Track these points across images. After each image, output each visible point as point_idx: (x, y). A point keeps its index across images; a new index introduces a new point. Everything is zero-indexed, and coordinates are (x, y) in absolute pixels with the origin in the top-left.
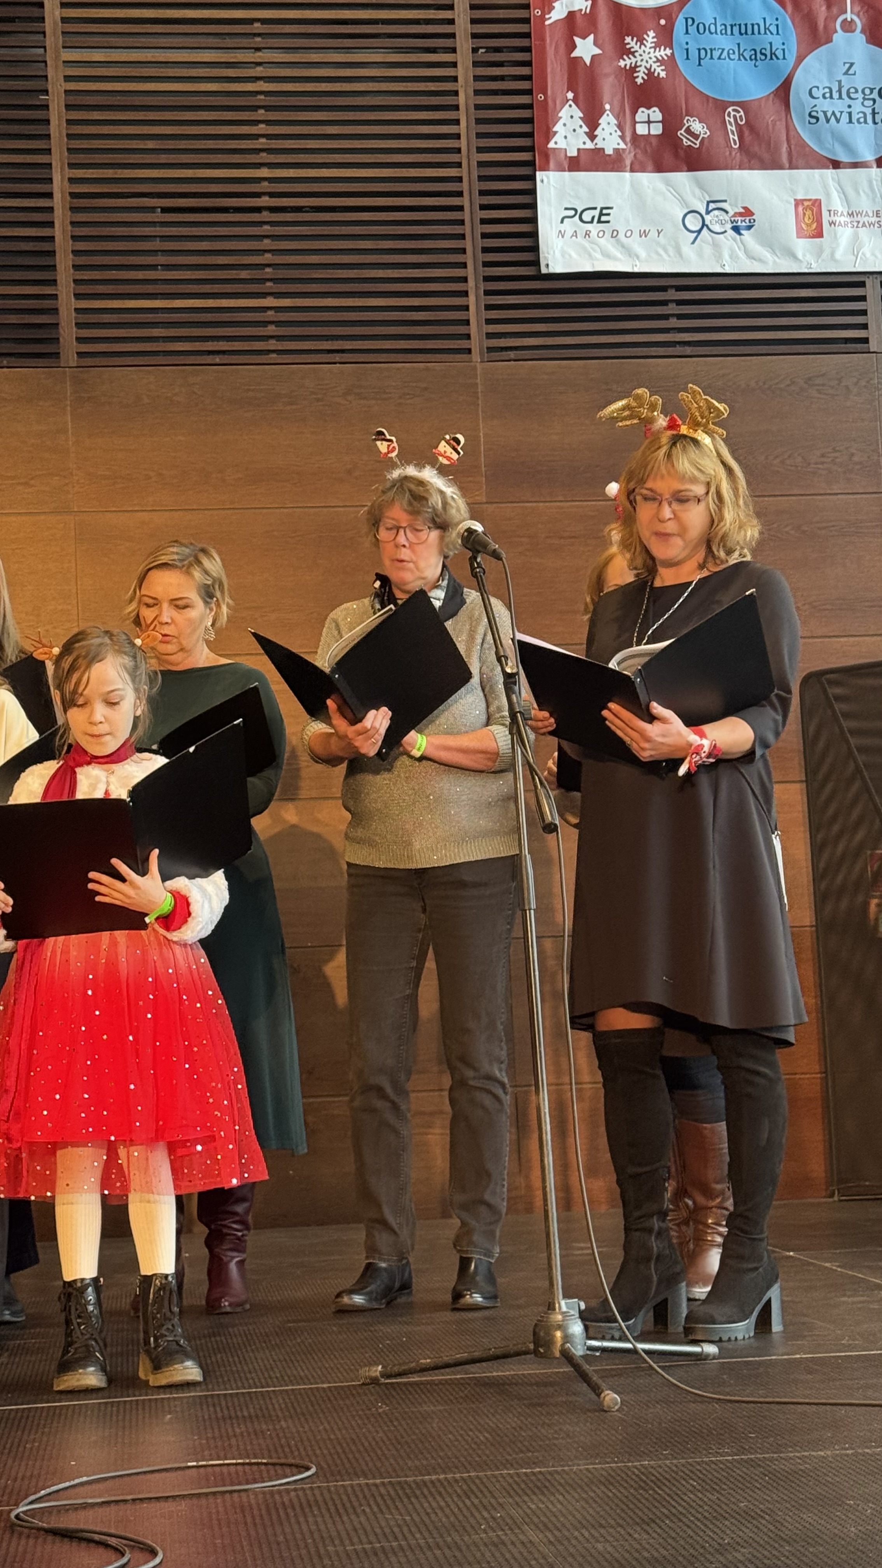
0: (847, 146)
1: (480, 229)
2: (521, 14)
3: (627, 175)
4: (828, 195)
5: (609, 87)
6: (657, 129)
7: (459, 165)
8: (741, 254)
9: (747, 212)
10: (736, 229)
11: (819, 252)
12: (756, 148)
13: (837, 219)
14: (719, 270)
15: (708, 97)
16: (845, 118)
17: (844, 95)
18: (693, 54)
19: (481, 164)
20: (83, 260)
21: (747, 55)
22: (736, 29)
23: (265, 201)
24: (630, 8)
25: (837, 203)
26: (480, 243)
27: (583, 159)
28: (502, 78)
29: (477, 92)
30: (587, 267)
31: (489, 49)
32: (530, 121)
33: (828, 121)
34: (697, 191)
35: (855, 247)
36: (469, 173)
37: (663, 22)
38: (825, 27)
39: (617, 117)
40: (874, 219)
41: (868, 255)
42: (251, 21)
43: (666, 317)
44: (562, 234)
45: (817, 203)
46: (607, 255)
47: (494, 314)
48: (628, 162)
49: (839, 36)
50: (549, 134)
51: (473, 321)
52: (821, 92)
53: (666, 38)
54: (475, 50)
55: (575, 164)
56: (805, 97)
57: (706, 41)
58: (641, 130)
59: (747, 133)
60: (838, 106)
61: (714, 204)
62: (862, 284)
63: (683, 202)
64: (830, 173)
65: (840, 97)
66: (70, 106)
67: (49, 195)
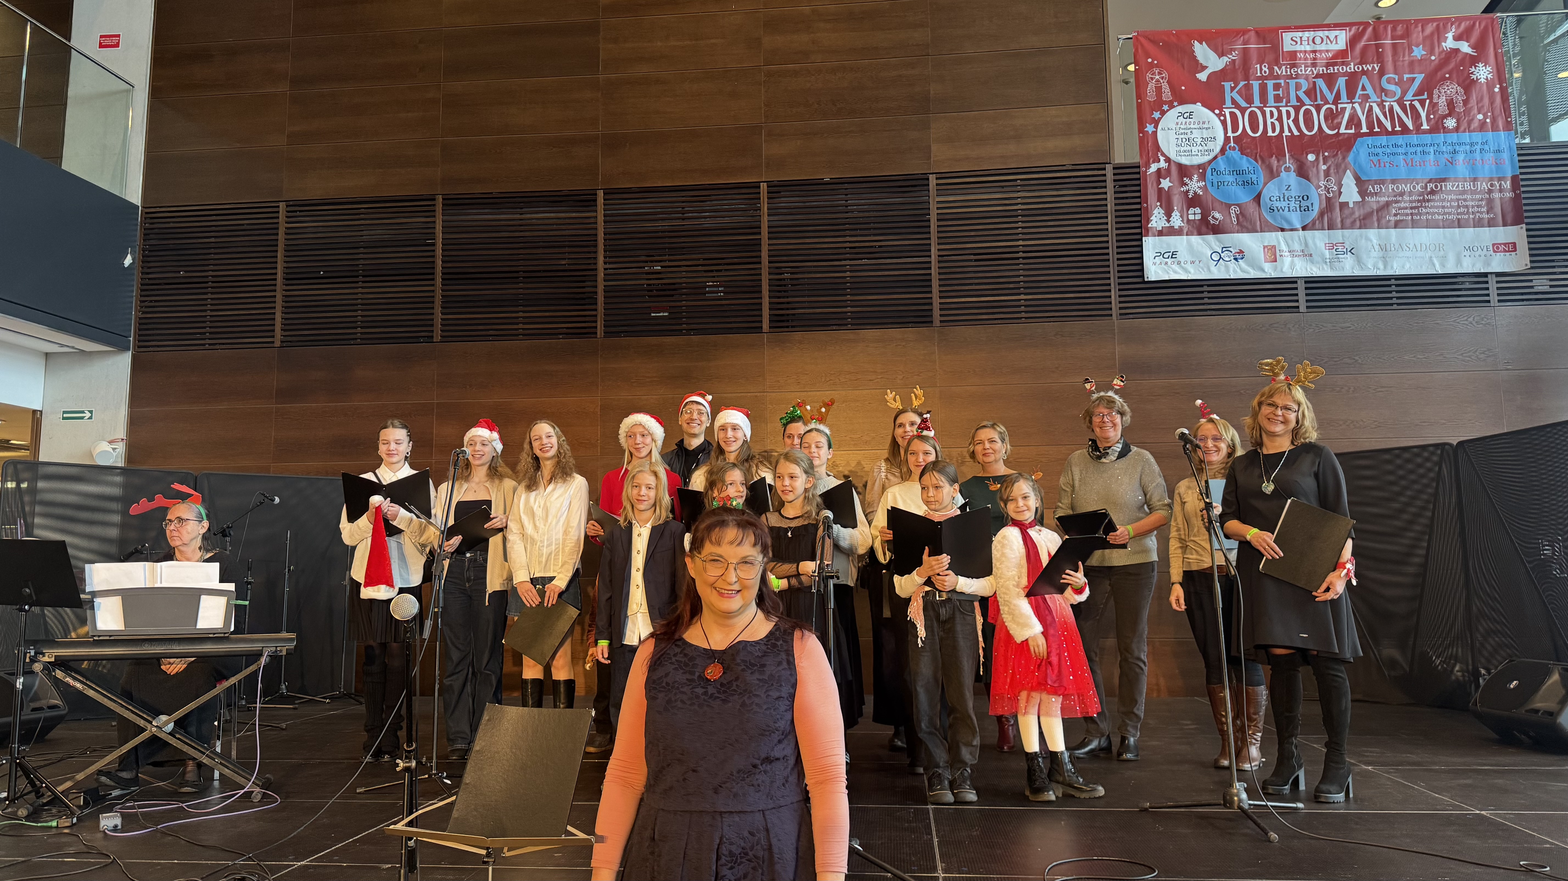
0: (1288, 222)
1: (1117, 262)
2: (1136, 170)
3: (1185, 237)
4: (1279, 243)
5: (1177, 200)
6: (1198, 217)
7: (1107, 236)
8: (1238, 270)
9: (1241, 252)
10: (1236, 259)
11: (1275, 269)
12: (1245, 224)
13: (1283, 254)
14: (1228, 277)
15: (1222, 202)
16: (1287, 209)
17: (1286, 199)
18: (1215, 184)
19: (1117, 235)
20: (942, 283)
21: (1240, 183)
22: (1235, 173)
23: (1021, 255)
24: (1186, 166)
25: (1284, 247)
26: (1117, 269)
27: (1164, 231)
28: (1127, 198)
29: (1116, 205)
30: (1167, 278)
31: (1121, 186)
32: (1140, 215)
33: (1279, 211)
34: (1217, 243)
35: (1292, 266)
36: (1112, 240)
37: (1201, 171)
38: (1277, 170)
39: (1180, 212)
40: (1301, 253)
41: (1298, 269)
42: (1016, 180)
43: (1203, 298)
44: (1155, 264)
45: (1274, 247)
46: (1175, 272)
47: (1123, 299)
48: (1185, 232)
49: (1283, 174)
50: (1148, 221)
51: (1113, 302)
52: (1275, 198)
53: (1203, 177)
54: (1115, 187)
55: (1161, 233)
56: (1268, 200)
57: (1221, 178)
58: (1191, 217)
59: (1240, 217)
60: (1284, 204)
61: (1225, 249)
62: (1296, 282)
63: (1211, 248)
64: (1280, 233)
65: (1284, 200)
66: (938, 220)
67: (930, 256)
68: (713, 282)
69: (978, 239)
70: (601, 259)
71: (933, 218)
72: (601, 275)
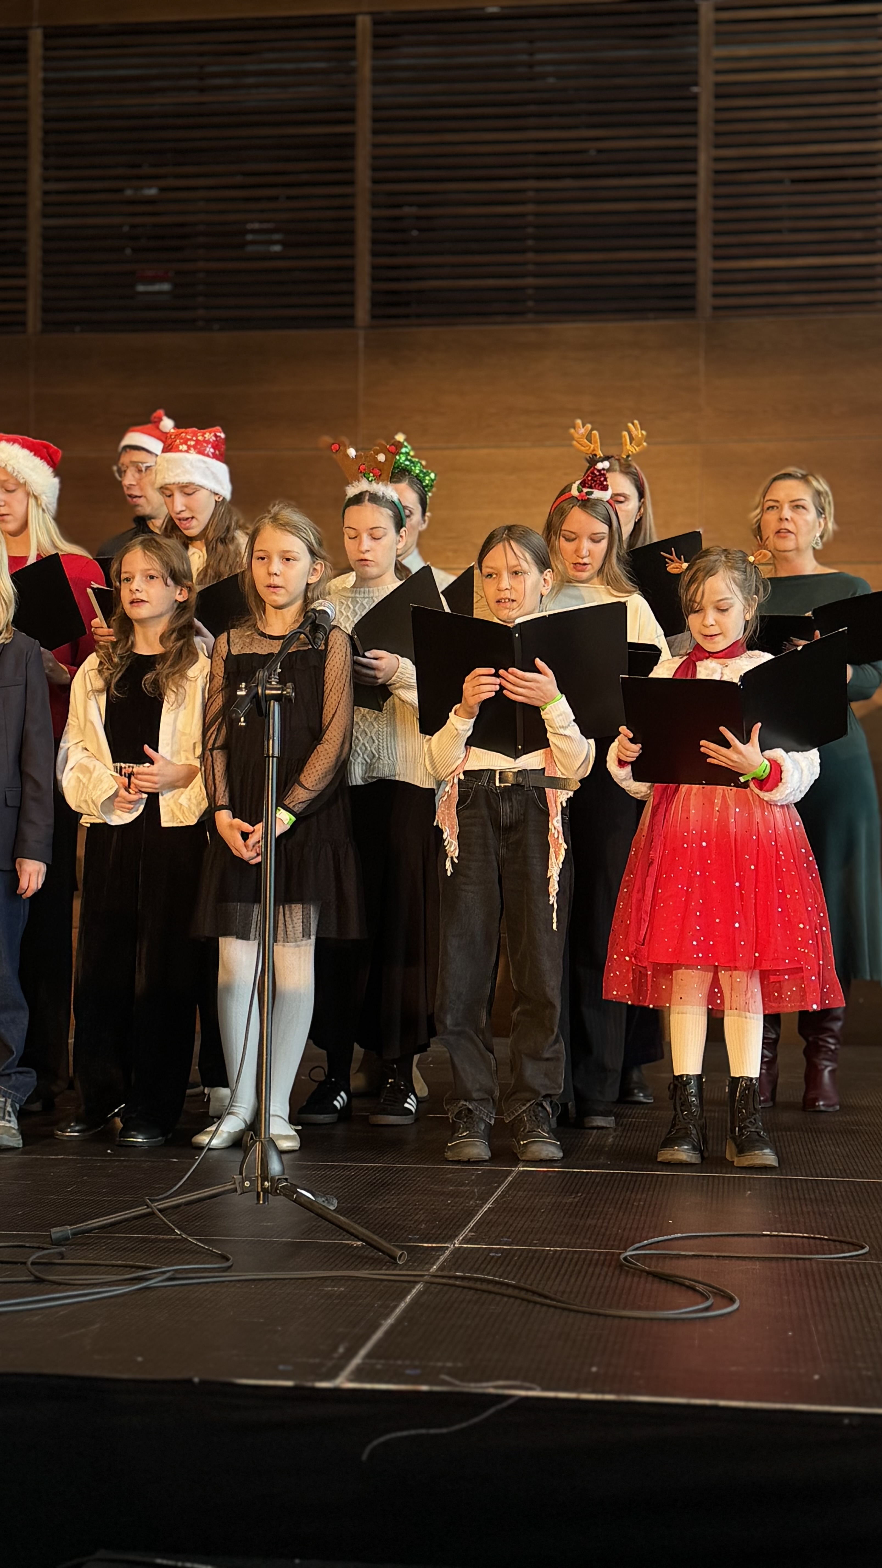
20: (719, 227)
66: (718, 96)
67: (694, 173)
68: (261, 222)
69: (795, 137)
70: (36, 172)
71: (704, 91)
72: (35, 205)
